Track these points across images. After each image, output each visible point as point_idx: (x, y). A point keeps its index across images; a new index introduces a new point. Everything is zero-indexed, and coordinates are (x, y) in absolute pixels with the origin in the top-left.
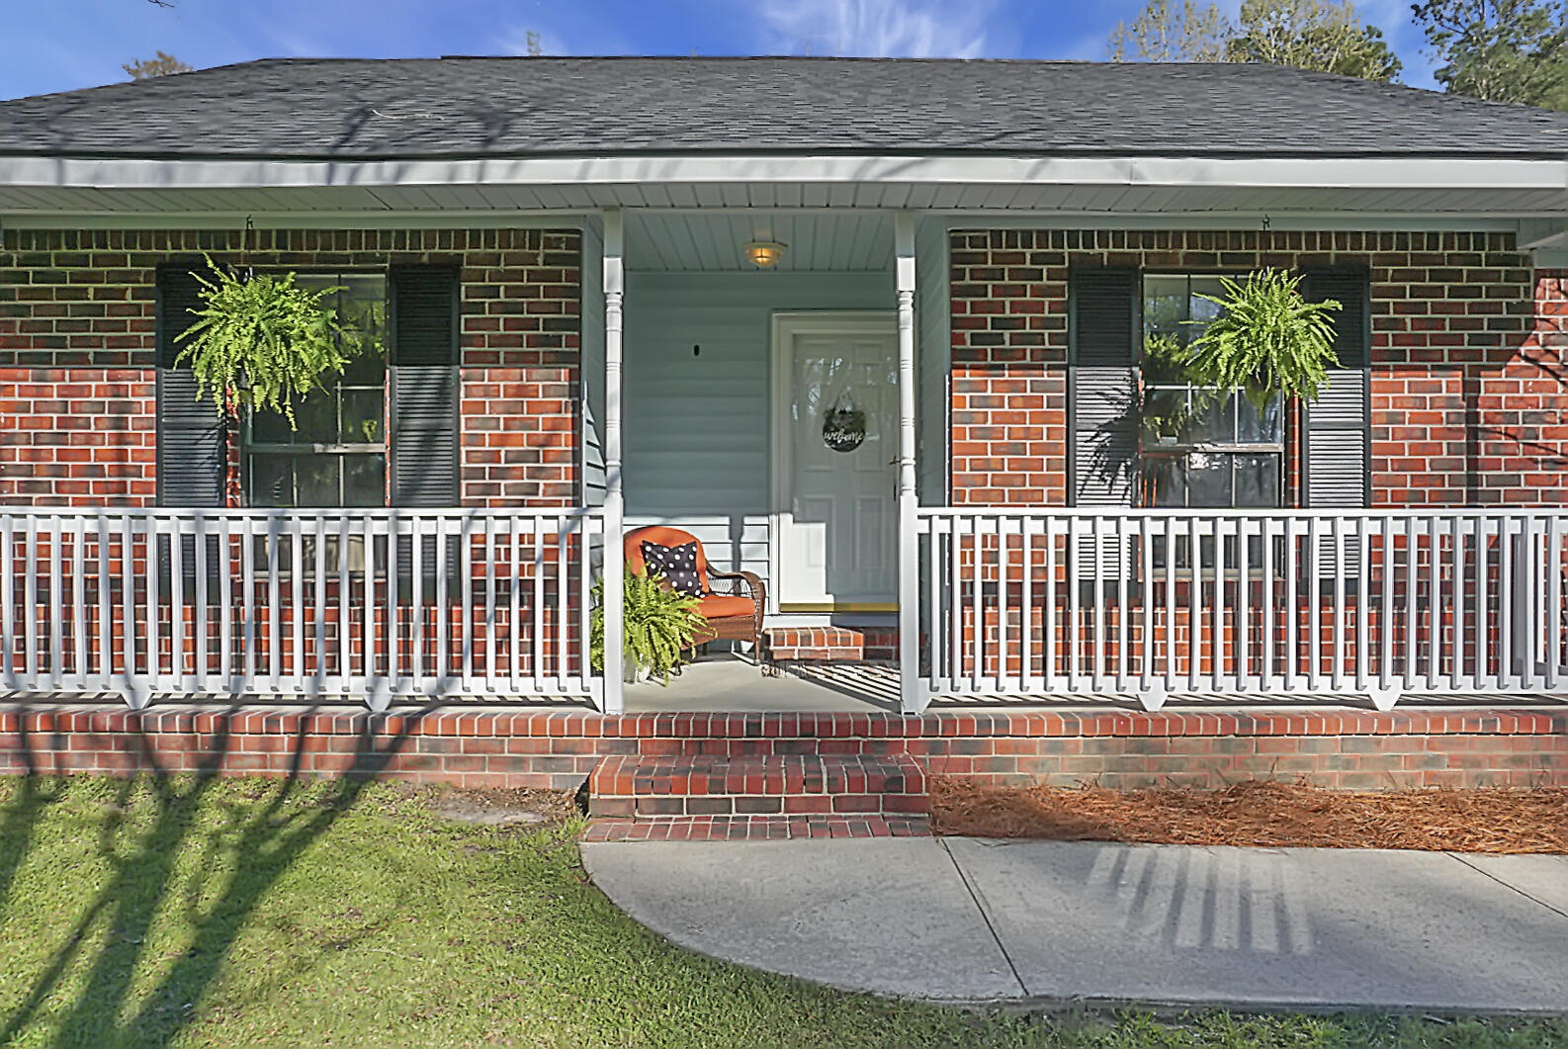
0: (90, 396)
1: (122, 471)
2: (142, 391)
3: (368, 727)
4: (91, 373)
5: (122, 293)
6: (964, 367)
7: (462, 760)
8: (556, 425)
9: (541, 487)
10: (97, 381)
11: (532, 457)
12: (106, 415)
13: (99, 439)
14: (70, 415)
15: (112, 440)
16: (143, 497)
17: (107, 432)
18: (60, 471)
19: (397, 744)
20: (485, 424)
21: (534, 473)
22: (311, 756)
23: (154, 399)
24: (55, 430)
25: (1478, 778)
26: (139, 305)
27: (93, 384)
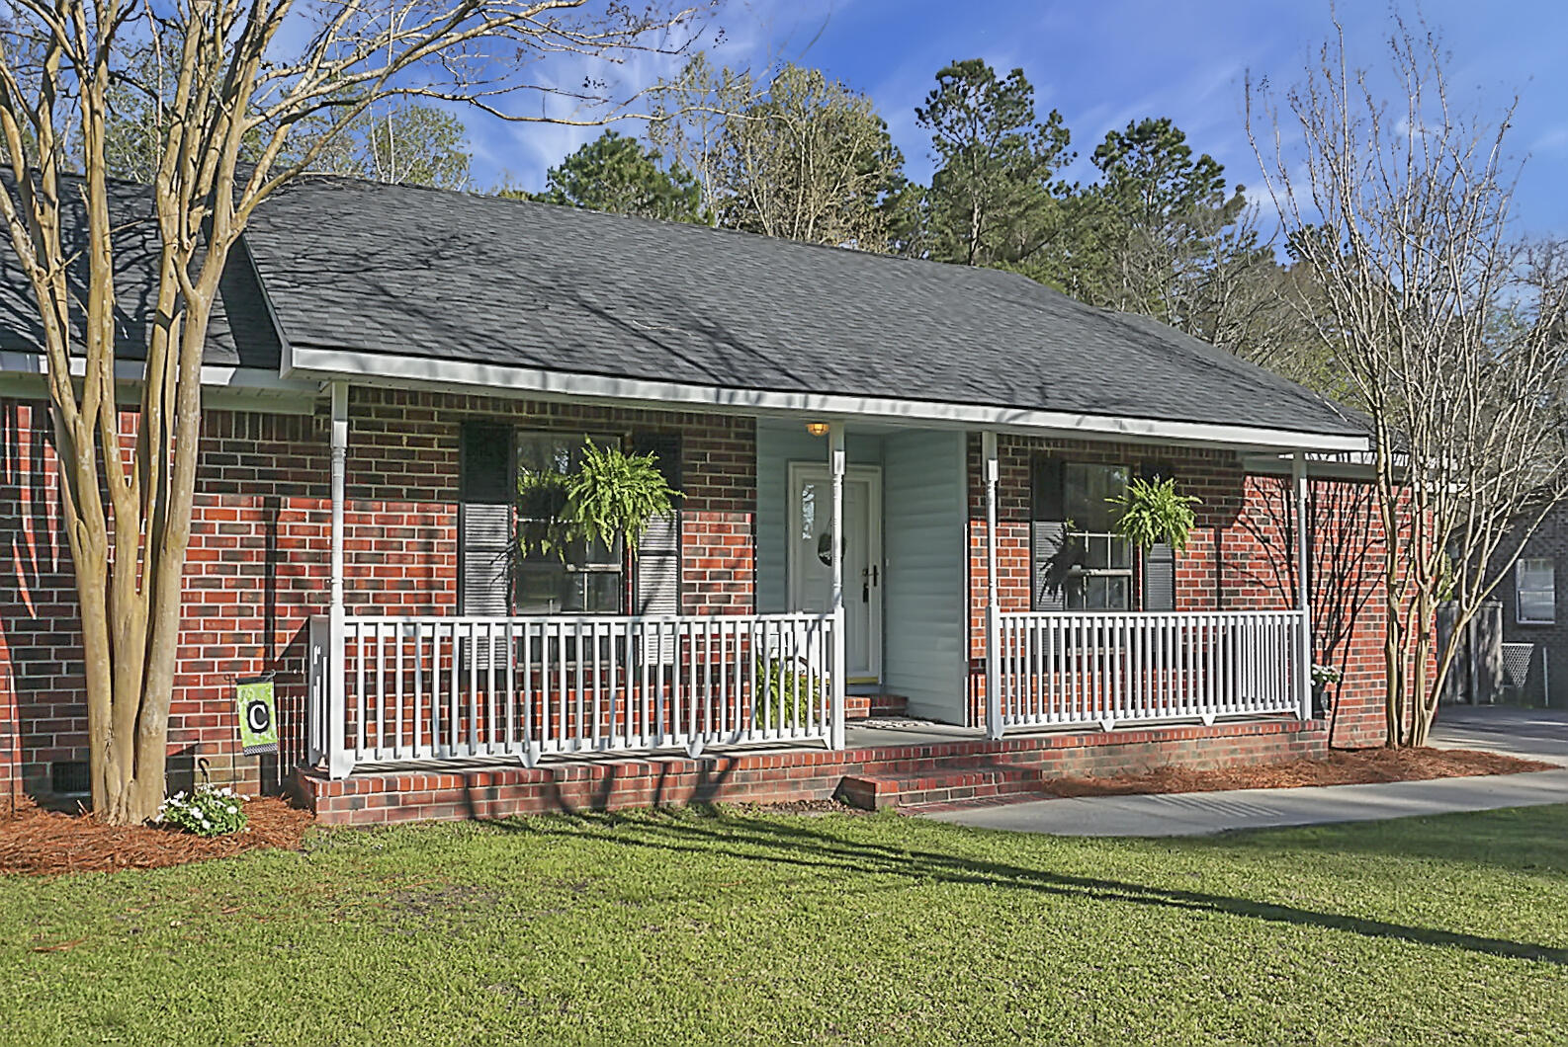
0: (402, 524)
1: (430, 585)
2: (446, 521)
3: (707, 766)
4: (405, 506)
5: (429, 442)
6: (977, 520)
7: (762, 785)
8: (743, 553)
9: (733, 598)
10: (409, 511)
11: (727, 576)
12: (416, 540)
13: (410, 559)
14: (385, 539)
15: (421, 560)
16: (445, 606)
17: (416, 553)
18: (378, 585)
19: (721, 779)
20: (696, 551)
21: (728, 587)
22: (666, 790)
23: (455, 528)
24: (373, 551)
25: (1252, 759)
26: (444, 453)
27: (406, 514)
